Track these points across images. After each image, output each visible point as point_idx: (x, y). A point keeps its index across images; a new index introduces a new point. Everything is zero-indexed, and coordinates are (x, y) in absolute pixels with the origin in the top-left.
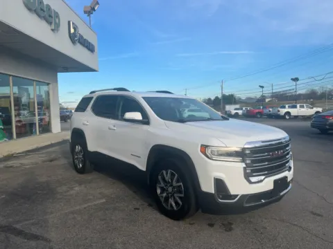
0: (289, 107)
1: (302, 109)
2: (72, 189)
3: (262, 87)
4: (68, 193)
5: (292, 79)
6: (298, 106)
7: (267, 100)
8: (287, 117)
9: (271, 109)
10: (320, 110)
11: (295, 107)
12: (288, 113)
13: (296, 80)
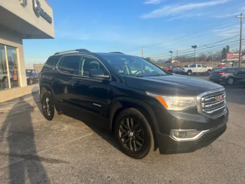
0: (191, 66)
1: (199, 68)
2: (63, 127)
3: (171, 52)
4: (61, 130)
5: (192, 47)
6: (197, 65)
7: (173, 62)
8: (189, 73)
9: (178, 68)
10: (211, 68)
11: (195, 66)
12: (190, 71)
13: (195, 47)
